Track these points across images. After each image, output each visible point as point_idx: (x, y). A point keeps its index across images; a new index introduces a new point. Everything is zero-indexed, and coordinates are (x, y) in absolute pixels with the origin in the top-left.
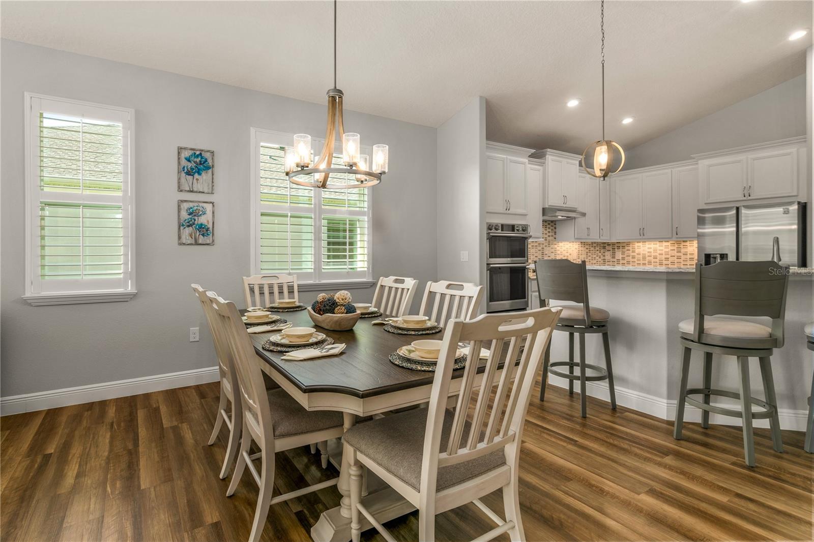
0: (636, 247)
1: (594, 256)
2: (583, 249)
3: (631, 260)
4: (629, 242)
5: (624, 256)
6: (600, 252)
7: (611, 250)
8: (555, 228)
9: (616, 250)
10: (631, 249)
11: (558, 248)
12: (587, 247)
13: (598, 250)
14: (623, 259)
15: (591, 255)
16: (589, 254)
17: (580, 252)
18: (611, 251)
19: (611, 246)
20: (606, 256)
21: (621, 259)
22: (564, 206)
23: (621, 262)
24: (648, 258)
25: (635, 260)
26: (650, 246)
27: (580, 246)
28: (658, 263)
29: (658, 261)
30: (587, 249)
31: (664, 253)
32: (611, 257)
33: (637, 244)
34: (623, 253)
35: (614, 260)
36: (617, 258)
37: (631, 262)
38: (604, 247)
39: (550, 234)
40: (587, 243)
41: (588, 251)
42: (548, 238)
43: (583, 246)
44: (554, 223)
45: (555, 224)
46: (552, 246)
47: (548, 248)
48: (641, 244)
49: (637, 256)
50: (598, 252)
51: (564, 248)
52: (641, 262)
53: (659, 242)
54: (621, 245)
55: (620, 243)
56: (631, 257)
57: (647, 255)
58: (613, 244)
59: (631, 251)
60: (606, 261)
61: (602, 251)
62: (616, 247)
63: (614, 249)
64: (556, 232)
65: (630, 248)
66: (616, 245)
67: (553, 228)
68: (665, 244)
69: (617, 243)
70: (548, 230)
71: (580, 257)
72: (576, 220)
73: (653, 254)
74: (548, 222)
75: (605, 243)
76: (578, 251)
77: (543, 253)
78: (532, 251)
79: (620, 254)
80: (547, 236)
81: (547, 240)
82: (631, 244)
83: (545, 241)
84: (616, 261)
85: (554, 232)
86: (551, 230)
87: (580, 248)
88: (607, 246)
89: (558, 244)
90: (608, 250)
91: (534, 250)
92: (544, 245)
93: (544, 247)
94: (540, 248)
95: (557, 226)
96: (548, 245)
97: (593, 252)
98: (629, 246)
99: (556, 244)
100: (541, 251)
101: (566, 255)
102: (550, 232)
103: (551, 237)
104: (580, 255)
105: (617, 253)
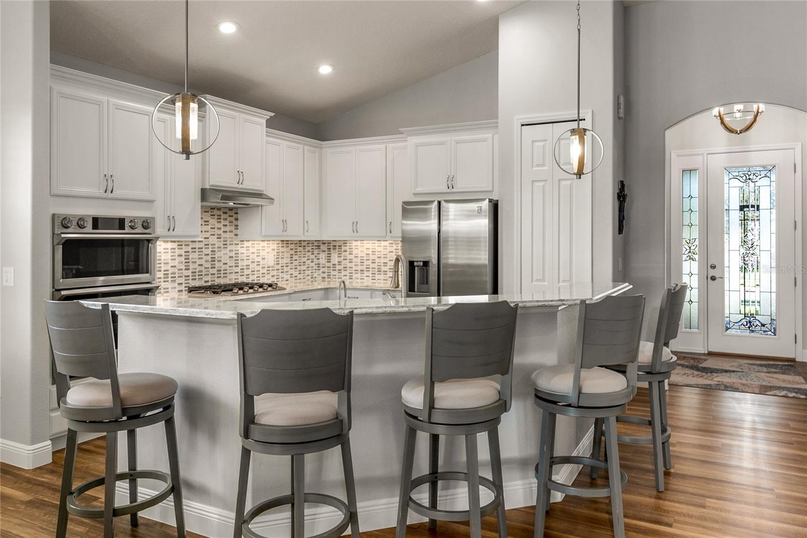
0: (354, 247)
1: (304, 260)
2: (284, 249)
3: (349, 265)
4: (347, 241)
5: (340, 259)
6: (313, 254)
7: (327, 250)
8: (237, 219)
9: (332, 250)
10: (348, 250)
11: (241, 250)
12: (293, 246)
13: (309, 251)
14: (340, 263)
15: (298, 259)
16: (295, 257)
17: (281, 254)
18: (327, 253)
19: (326, 245)
20: (320, 260)
21: (336, 262)
22: (241, 186)
23: (338, 267)
24: (366, 263)
25: (353, 265)
26: (366, 246)
27: (280, 245)
28: (376, 270)
29: (377, 267)
30: (292, 249)
31: (382, 256)
32: (327, 261)
33: (354, 243)
34: (339, 255)
35: (328, 265)
36: (333, 262)
37: (348, 269)
38: (318, 247)
39: (227, 229)
40: (291, 241)
41: (293, 252)
42: (223, 235)
43: (285, 245)
44: (234, 212)
45: (237, 213)
46: (229, 248)
47: (223, 251)
48: (358, 243)
49: (354, 260)
50: (310, 253)
51: (252, 250)
52: (359, 268)
53: (378, 241)
54: (337, 244)
55: (335, 241)
56: (348, 261)
57: (365, 258)
59: (348, 252)
60: (321, 266)
61: (316, 252)
62: (332, 247)
63: (329, 249)
64: (237, 226)
65: (347, 248)
66: (332, 245)
67: (232, 219)
68: (383, 243)
69: (333, 241)
70: (223, 222)
71: (280, 262)
72: (264, 208)
73: (371, 257)
74: (223, 210)
76: (276, 254)
77: (213, 259)
78: (192, 257)
79: (337, 257)
80: (221, 232)
81: (222, 238)
82: (348, 243)
83: (217, 240)
84: (332, 266)
85: (235, 226)
86: (228, 222)
87: (280, 248)
88: (322, 245)
89: (241, 244)
90: (323, 251)
91: (196, 255)
92: (216, 246)
93: (216, 250)
94: (209, 251)
95: (239, 216)
96: (222, 246)
97: (301, 254)
98: (346, 246)
99: (238, 244)
100: (210, 256)
101: (257, 259)
102: (226, 225)
103: (228, 233)
104: (280, 259)
105: (332, 255)
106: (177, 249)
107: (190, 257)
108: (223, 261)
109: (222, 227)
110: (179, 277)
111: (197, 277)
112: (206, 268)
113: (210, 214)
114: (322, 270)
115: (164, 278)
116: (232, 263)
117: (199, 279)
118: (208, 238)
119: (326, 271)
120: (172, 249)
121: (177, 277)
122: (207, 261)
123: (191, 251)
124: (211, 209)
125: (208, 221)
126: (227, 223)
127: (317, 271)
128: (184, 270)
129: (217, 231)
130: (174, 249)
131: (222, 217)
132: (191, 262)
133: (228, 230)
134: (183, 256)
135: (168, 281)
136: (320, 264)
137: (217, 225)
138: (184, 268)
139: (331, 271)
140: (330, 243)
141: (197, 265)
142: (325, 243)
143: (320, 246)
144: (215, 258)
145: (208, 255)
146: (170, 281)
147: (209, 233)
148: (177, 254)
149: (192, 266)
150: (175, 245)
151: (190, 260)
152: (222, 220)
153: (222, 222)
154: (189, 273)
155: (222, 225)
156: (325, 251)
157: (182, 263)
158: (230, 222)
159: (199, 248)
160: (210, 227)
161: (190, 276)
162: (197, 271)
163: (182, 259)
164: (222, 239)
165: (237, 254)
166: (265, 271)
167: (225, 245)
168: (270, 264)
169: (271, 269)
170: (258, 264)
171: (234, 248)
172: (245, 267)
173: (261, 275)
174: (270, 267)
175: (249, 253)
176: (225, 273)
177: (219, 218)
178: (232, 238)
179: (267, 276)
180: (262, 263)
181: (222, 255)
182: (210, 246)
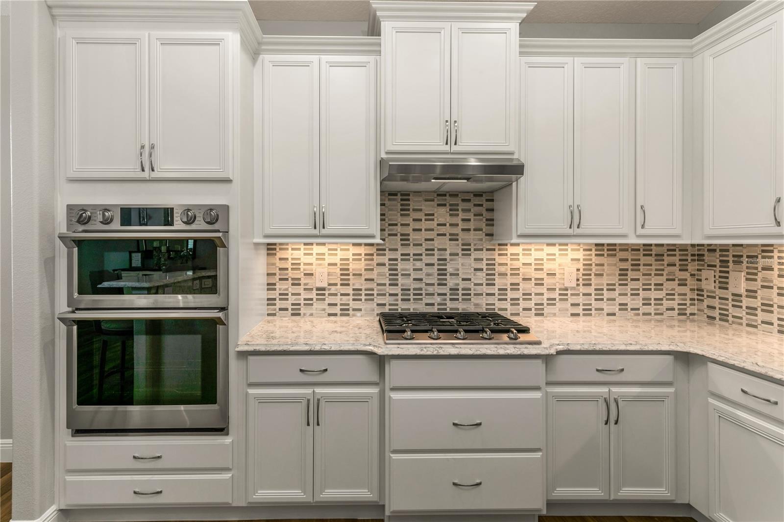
4: (772, 245)
5: (752, 286)
6: (683, 270)
7: (718, 264)
8: (490, 210)
9: (731, 264)
10: (775, 267)
11: (499, 260)
14: (752, 294)
15: (642, 277)
16: (631, 274)
18: (718, 269)
20: (704, 282)
21: (742, 291)
22: (454, 148)
23: (745, 302)
27: (593, 252)
32: (717, 285)
34: (751, 277)
35: (722, 294)
36: (732, 289)
38: (700, 257)
39: (472, 225)
41: (627, 265)
42: (462, 236)
44: (484, 197)
45: (491, 200)
46: (475, 255)
47: (460, 260)
50: (677, 268)
51: (524, 259)
54: (745, 253)
55: (741, 245)
58: (724, 249)
59: (775, 272)
61: (692, 267)
62: (731, 259)
63: (724, 263)
64: (492, 220)
67: (482, 210)
69: (734, 245)
70: (462, 215)
71: (593, 282)
74: (462, 197)
75: (703, 245)
76: (581, 267)
77: (442, 272)
78: (402, 267)
79: (743, 279)
80: (458, 230)
81: (460, 240)
82: (776, 251)
83: (448, 242)
84: (730, 297)
85: (487, 220)
86: (472, 215)
87: (594, 258)
88: (706, 253)
89: (499, 250)
90: (708, 266)
91: (409, 266)
92: (448, 252)
93: (448, 257)
94: (434, 260)
95: (496, 205)
96: (460, 252)
97: (651, 270)
98: (772, 257)
99: (494, 250)
100: (436, 267)
101: (535, 275)
102: (469, 220)
103: (472, 232)
104: (593, 277)
105: (732, 275)
106: (375, 254)
107: (399, 267)
108: (462, 276)
109: (460, 223)
110: (378, 295)
111: (412, 297)
112: (427, 284)
113: (435, 203)
114: (707, 302)
115: (354, 295)
116: (481, 277)
117: (414, 299)
118: (433, 240)
119: (718, 306)
120: (366, 255)
121: (375, 295)
122: (428, 275)
123: (399, 257)
124: (438, 195)
125: (433, 215)
126: (470, 216)
127: (696, 302)
128: (387, 285)
129: (447, 230)
130: (372, 255)
131: (460, 208)
132: (399, 274)
133: (472, 228)
134: (387, 265)
135: (361, 300)
136: (702, 290)
137: (449, 220)
138: (388, 282)
139: (730, 307)
140: (728, 251)
141: (412, 279)
142: (715, 250)
143: (703, 255)
144: (446, 270)
145: (433, 265)
146: (363, 300)
147: (435, 233)
148: (375, 263)
149: (401, 280)
150: (372, 250)
151: (399, 272)
152: (460, 212)
153: (460, 215)
154: (397, 290)
155: (460, 220)
156: (715, 266)
157: (385, 275)
158: (475, 215)
159: (414, 255)
160: (435, 223)
161: (400, 295)
162: (412, 288)
163: (385, 270)
164: (460, 242)
165: (491, 265)
166: (555, 295)
167: (466, 250)
168: (567, 285)
169: (569, 292)
170: (539, 283)
171: (484, 255)
172: (509, 287)
173: (545, 302)
174: (567, 290)
175: (517, 264)
176: (467, 294)
177: (453, 209)
178: (481, 240)
179: (559, 305)
180: (548, 281)
181: (460, 266)
182: (436, 252)
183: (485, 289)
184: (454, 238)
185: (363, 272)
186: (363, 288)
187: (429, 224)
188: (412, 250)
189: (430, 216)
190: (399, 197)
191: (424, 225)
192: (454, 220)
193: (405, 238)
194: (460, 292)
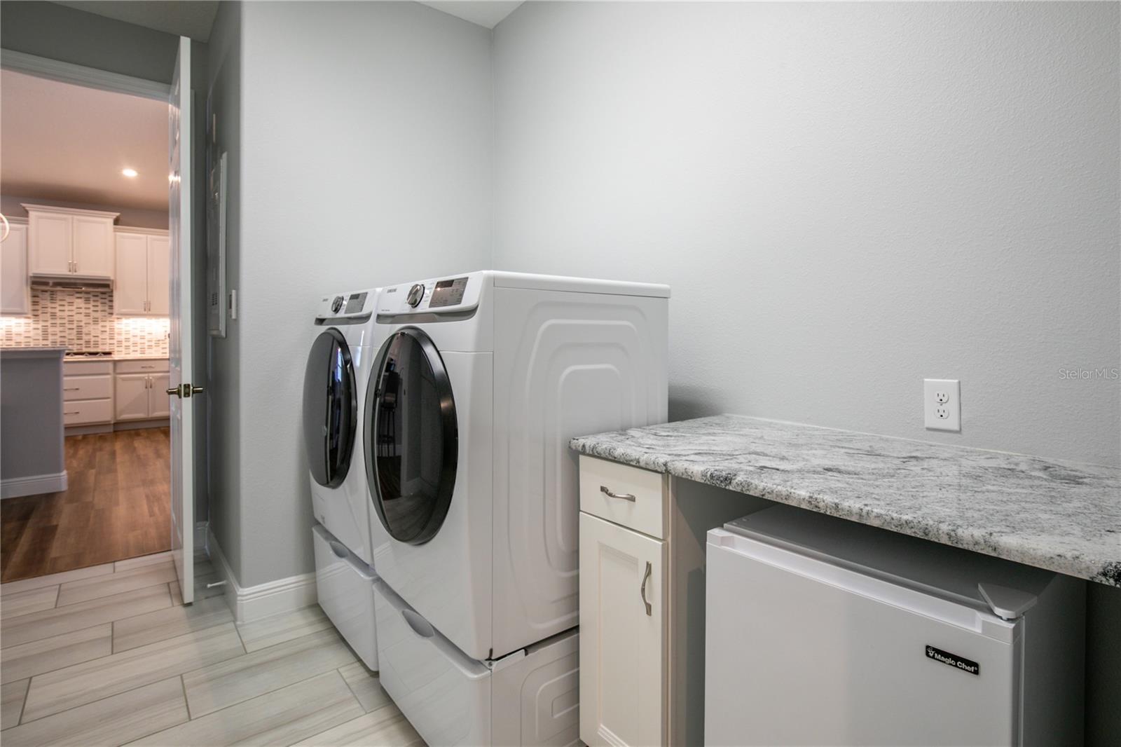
8: (111, 301)
11: (118, 326)
39: (99, 308)
42: (93, 314)
46: (101, 324)
47: (92, 327)
51: (133, 326)
64: (112, 306)
67: (105, 301)
77: (79, 333)
78: (52, 330)
80: (90, 311)
81: (91, 316)
83: (83, 317)
85: (108, 306)
89: (118, 321)
92: (84, 322)
93: (83, 325)
94: (74, 326)
96: (92, 323)
99: (113, 321)
100: (75, 330)
101: (139, 333)
102: (97, 306)
103: (99, 312)
108: (93, 334)
109: (91, 307)
116: (106, 336)
118: (73, 316)
122: (69, 334)
123: (49, 325)
125: (73, 303)
126: (99, 304)
129: (83, 311)
130: (29, 324)
131: (92, 299)
132: (50, 334)
134: (41, 329)
137: (83, 305)
138: (41, 338)
144: (82, 331)
145: (73, 329)
147: (75, 312)
148: (31, 328)
149: (50, 338)
152: (91, 302)
160: (75, 307)
163: (40, 332)
165: (112, 329)
166: (153, 344)
167: (96, 321)
168: (159, 338)
169: (161, 342)
170: (143, 338)
171: (107, 324)
172: (123, 340)
173: (146, 347)
174: (159, 341)
175: (128, 329)
176: (96, 344)
177: (87, 300)
178: (105, 316)
179: (155, 348)
180: (148, 337)
181: (91, 330)
182: (75, 322)
183: (108, 341)
184: (87, 315)
185: (22, 333)
186: (23, 341)
187: (70, 308)
188: (58, 321)
189: (71, 304)
190: (49, 293)
191: (66, 308)
192: (87, 306)
193: (53, 315)
194: (92, 343)
